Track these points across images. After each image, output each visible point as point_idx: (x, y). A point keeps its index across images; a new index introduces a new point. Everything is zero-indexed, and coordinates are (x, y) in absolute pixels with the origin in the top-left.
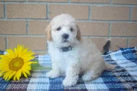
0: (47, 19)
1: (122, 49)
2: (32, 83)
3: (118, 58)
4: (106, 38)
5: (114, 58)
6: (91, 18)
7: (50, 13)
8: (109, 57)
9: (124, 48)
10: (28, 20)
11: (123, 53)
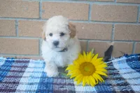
0: (40, 18)
1: (126, 56)
4: (108, 42)
5: (116, 66)
6: (90, 19)
7: (43, 12)
8: (111, 64)
9: (129, 54)
10: (18, 20)
11: (127, 61)
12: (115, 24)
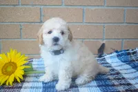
0: (41, 22)
1: (117, 52)
2: (25, 88)
3: (113, 61)
5: (109, 61)
6: (85, 21)
7: (44, 16)
8: (104, 59)
9: (119, 50)
10: (22, 24)
11: (118, 56)
12: (106, 25)
